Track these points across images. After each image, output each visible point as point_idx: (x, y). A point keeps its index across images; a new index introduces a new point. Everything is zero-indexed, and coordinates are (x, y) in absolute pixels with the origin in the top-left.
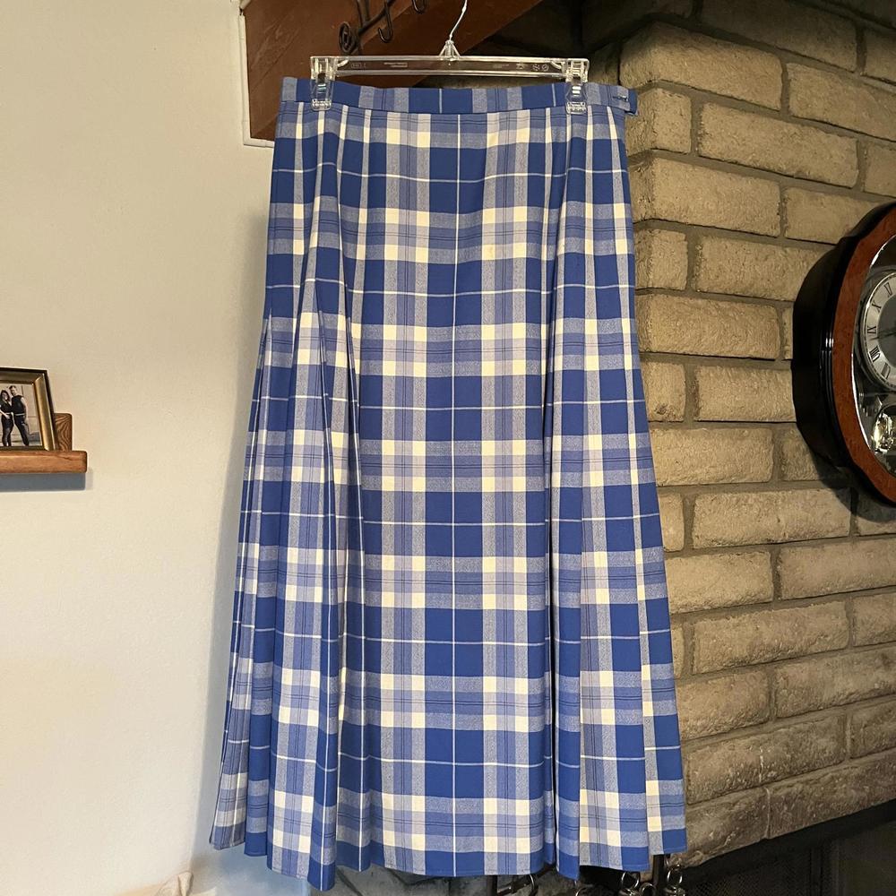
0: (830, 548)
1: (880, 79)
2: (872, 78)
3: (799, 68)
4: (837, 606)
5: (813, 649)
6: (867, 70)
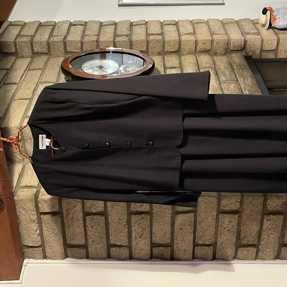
1: (20, 80)
2: (20, 81)
3: (16, 97)
6: (17, 82)
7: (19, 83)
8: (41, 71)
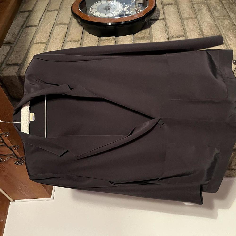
0: (168, 25)
1: (40, 22)
3: (35, 40)
4: (185, 22)
5: (198, 26)
7: (38, 25)
8: (57, 12)
